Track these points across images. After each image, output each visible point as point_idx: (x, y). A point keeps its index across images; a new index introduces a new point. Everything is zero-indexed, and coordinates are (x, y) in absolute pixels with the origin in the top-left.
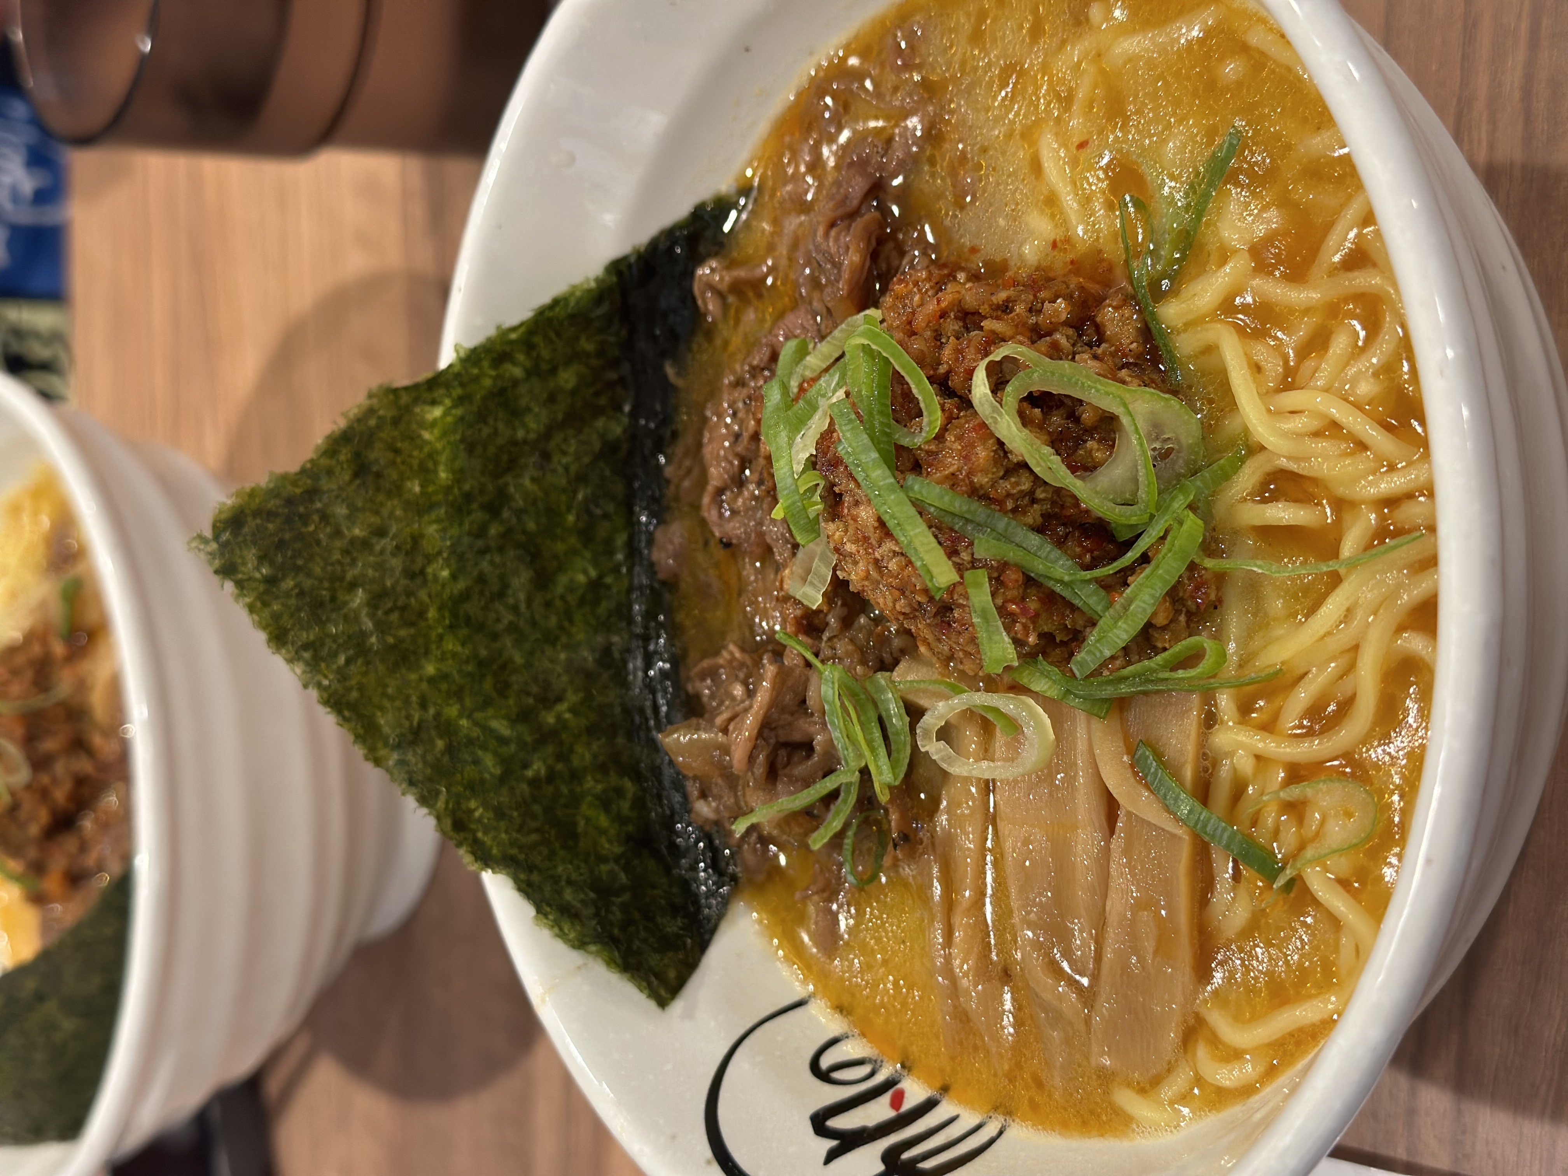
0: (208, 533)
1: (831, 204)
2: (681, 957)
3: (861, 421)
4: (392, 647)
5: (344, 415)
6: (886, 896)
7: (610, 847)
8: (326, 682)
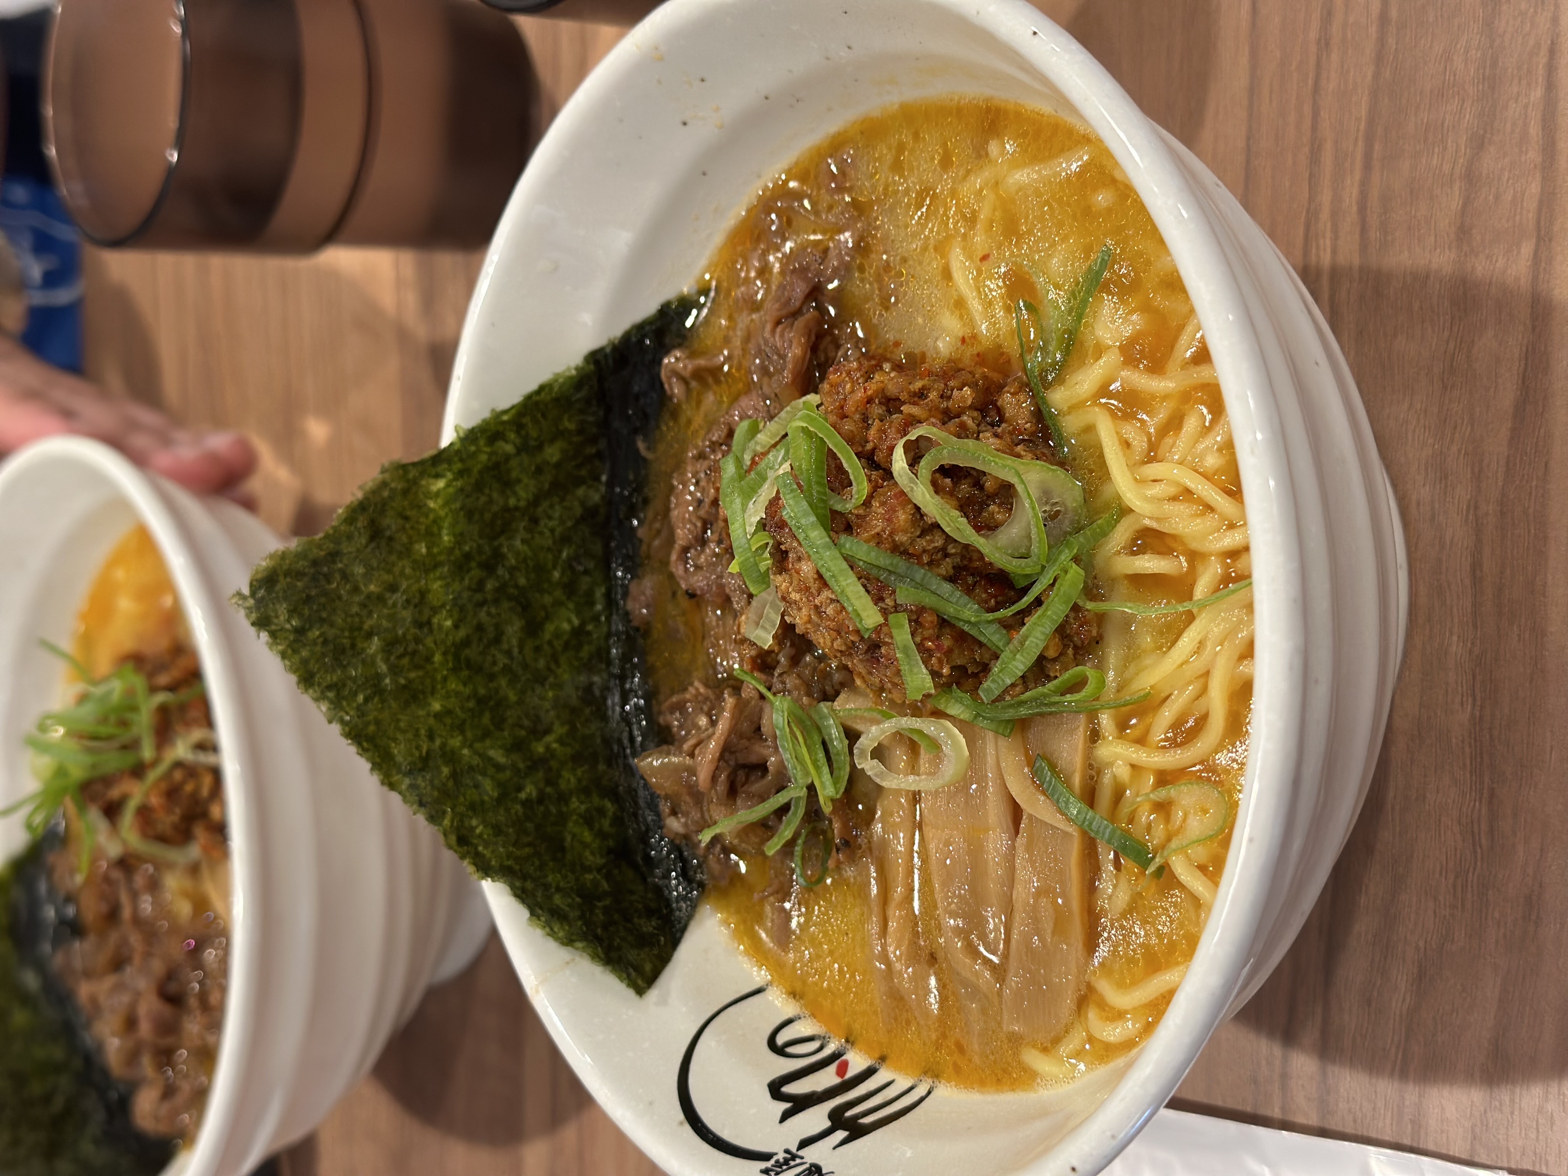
0: (246, 591)
1: (777, 306)
2: (656, 952)
3: (802, 491)
4: (405, 687)
5: (360, 487)
6: (831, 895)
7: (593, 859)
8: (348, 718)
